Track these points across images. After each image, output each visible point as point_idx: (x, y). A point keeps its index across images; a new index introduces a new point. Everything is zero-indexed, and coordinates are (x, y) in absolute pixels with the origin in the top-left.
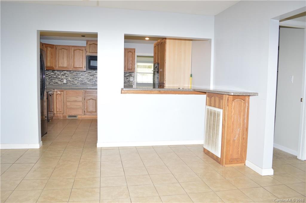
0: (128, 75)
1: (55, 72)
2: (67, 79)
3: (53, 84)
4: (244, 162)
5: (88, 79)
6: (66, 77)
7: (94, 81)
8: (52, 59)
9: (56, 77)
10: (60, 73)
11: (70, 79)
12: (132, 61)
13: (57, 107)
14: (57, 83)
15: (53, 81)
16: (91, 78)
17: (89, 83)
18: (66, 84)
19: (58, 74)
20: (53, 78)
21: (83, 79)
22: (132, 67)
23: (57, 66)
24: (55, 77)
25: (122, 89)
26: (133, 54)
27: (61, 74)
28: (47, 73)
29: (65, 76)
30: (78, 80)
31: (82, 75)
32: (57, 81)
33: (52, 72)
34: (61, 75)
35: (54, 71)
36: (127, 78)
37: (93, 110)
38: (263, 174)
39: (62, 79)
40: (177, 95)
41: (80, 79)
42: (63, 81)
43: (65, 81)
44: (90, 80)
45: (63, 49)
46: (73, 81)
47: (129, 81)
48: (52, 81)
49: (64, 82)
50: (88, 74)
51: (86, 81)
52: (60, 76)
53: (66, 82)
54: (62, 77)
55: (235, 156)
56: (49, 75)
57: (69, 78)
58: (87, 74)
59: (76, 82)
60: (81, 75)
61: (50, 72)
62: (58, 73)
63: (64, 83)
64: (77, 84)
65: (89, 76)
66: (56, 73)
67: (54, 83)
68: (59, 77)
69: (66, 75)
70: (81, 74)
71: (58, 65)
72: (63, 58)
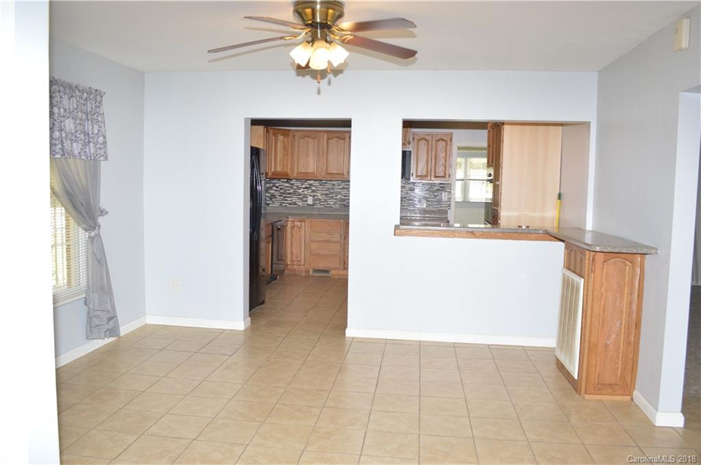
0: (438, 190)
1: (291, 182)
2: (314, 196)
3: (288, 205)
4: (630, 394)
6: (313, 191)
8: (286, 158)
9: (294, 193)
10: (302, 185)
11: (320, 197)
12: (446, 160)
13: (292, 252)
14: (295, 204)
15: (288, 199)
18: (313, 205)
19: (297, 186)
20: (290, 194)
21: (345, 196)
22: (445, 171)
23: (295, 171)
24: (292, 191)
25: (396, 227)
26: (449, 143)
27: (304, 186)
28: (277, 185)
29: (310, 191)
30: (336, 199)
32: (295, 199)
33: (287, 182)
34: (304, 188)
35: (291, 180)
36: (436, 196)
38: (658, 423)
39: (305, 196)
40: (510, 241)
41: (339, 196)
42: (306, 201)
43: (310, 201)
45: (306, 138)
46: (325, 201)
47: (440, 201)
48: (286, 200)
49: (309, 203)
52: (302, 190)
53: (311, 203)
54: (306, 192)
55: (609, 379)
56: (281, 189)
57: (317, 194)
59: (331, 203)
60: (341, 189)
61: (283, 182)
62: (299, 184)
63: (308, 205)
64: (333, 206)
66: (293, 184)
67: (290, 204)
68: (299, 191)
69: (313, 188)
70: (341, 187)
71: (298, 168)
72: (307, 155)
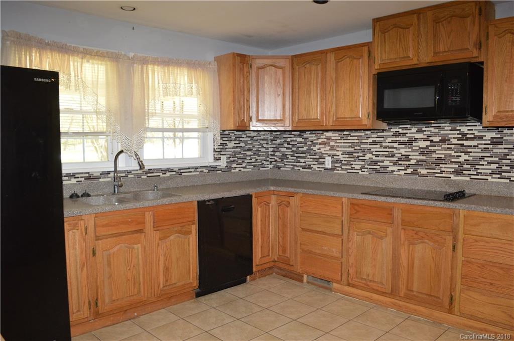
1: (305, 136)
2: (333, 156)
3: (301, 169)
5: (393, 156)
6: (332, 148)
7: (413, 162)
9: (308, 151)
10: (318, 139)
11: (341, 157)
14: (309, 167)
15: (302, 160)
16: (403, 151)
17: (395, 168)
18: (332, 169)
19: (312, 142)
20: (303, 153)
21: (377, 156)
24: (305, 148)
27: (320, 141)
28: (289, 140)
29: (328, 148)
30: (362, 160)
31: (374, 143)
33: (300, 136)
34: (320, 144)
39: (322, 156)
41: (368, 156)
42: (323, 163)
43: (328, 163)
44: (400, 159)
46: (349, 162)
48: (299, 162)
49: (327, 166)
50: (395, 139)
51: (386, 163)
52: (318, 146)
53: (330, 166)
54: (322, 150)
56: (293, 145)
57: (338, 153)
58: (390, 140)
59: (356, 167)
60: (371, 144)
61: (295, 136)
62: (312, 137)
63: (326, 169)
64: (360, 172)
65: (396, 145)
66: (306, 139)
67: (304, 168)
68: (315, 148)
69: (332, 143)
70: (370, 140)
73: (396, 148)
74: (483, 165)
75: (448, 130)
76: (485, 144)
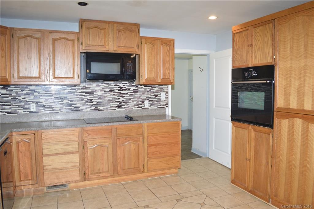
0: (157, 90)
1: (9, 89)
2: (37, 103)
3: (6, 114)
5: (82, 100)
6: (36, 97)
7: (95, 103)
8: (4, 59)
9: (14, 100)
10: (22, 91)
11: (44, 103)
13: (20, 171)
14: (15, 112)
15: (6, 107)
16: (88, 97)
17: (84, 107)
18: (37, 112)
19: (17, 93)
21: (71, 101)
23: (16, 75)
24: (10, 98)
27: (24, 92)
29: (32, 97)
30: (61, 104)
31: (69, 93)
32: (14, 107)
34: (25, 95)
35: (9, 85)
36: (156, 96)
37: (102, 169)
39: (27, 103)
41: (65, 101)
42: (29, 108)
43: (33, 107)
44: (87, 102)
45: (28, 38)
46: (50, 106)
47: (159, 101)
48: (4, 109)
49: (32, 110)
50: (83, 90)
51: (78, 105)
52: (22, 97)
53: (35, 110)
54: (27, 99)
57: (41, 100)
58: (80, 91)
59: (57, 109)
60: (66, 94)
62: (18, 90)
63: (31, 112)
64: (60, 111)
65: (84, 94)
66: (11, 91)
68: (19, 98)
69: (36, 94)
70: (66, 91)
71: (19, 73)
73: (84, 96)
74: (130, 102)
75: (113, 86)
76: (131, 92)
